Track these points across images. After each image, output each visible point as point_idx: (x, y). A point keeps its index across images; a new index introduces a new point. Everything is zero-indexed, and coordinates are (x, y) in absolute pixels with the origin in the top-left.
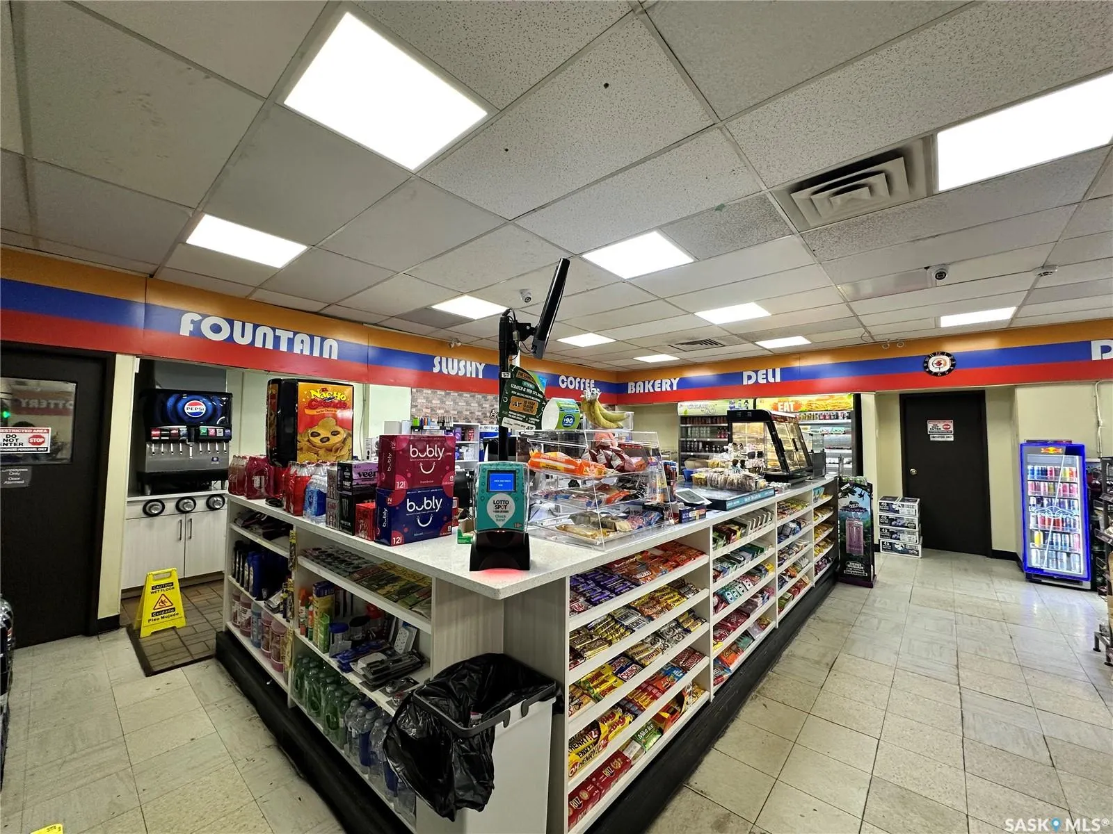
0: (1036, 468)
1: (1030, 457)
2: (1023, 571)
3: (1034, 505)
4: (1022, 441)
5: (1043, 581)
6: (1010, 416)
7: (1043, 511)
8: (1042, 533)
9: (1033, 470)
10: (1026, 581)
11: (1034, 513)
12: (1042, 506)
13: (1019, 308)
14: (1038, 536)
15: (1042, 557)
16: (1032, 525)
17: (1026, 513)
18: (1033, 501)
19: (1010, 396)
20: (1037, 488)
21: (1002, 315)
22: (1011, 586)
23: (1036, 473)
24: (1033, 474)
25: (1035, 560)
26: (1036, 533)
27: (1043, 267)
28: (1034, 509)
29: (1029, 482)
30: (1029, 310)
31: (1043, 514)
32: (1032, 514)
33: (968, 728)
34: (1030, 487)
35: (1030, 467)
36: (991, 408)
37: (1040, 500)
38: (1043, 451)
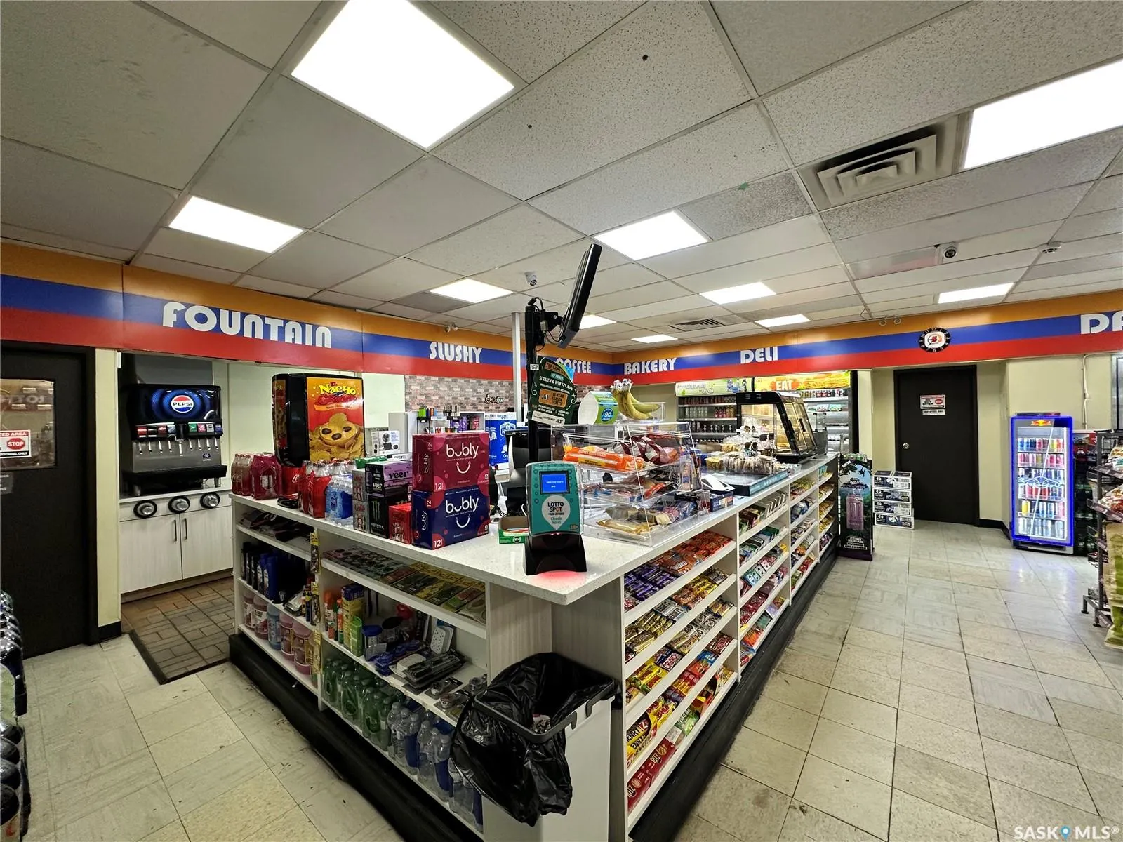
0: (1025, 440)
1: (1021, 430)
2: (1009, 539)
3: (1022, 476)
4: (1013, 413)
5: (1029, 547)
6: (1001, 389)
7: (1031, 482)
8: (1029, 503)
9: (1022, 443)
10: (1014, 549)
11: (1023, 485)
12: (1030, 477)
13: (1017, 283)
14: (1025, 505)
15: (1029, 525)
16: (1020, 495)
17: (1015, 485)
18: (1021, 472)
19: (1001, 370)
20: (1026, 460)
21: (999, 291)
22: (1000, 553)
23: (1025, 445)
24: (1022, 446)
25: (1021, 529)
26: (1024, 503)
27: (1048, 244)
28: (1022, 480)
29: (1019, 454)
30: (1025, 285)
31: (1031, 485)
32: (1020, 485)
33: (977, 693)
34: (1019, 460)
35: (1020, 440)
36: (982, 381)
37: (1028, 471)
38: (1033, 423)
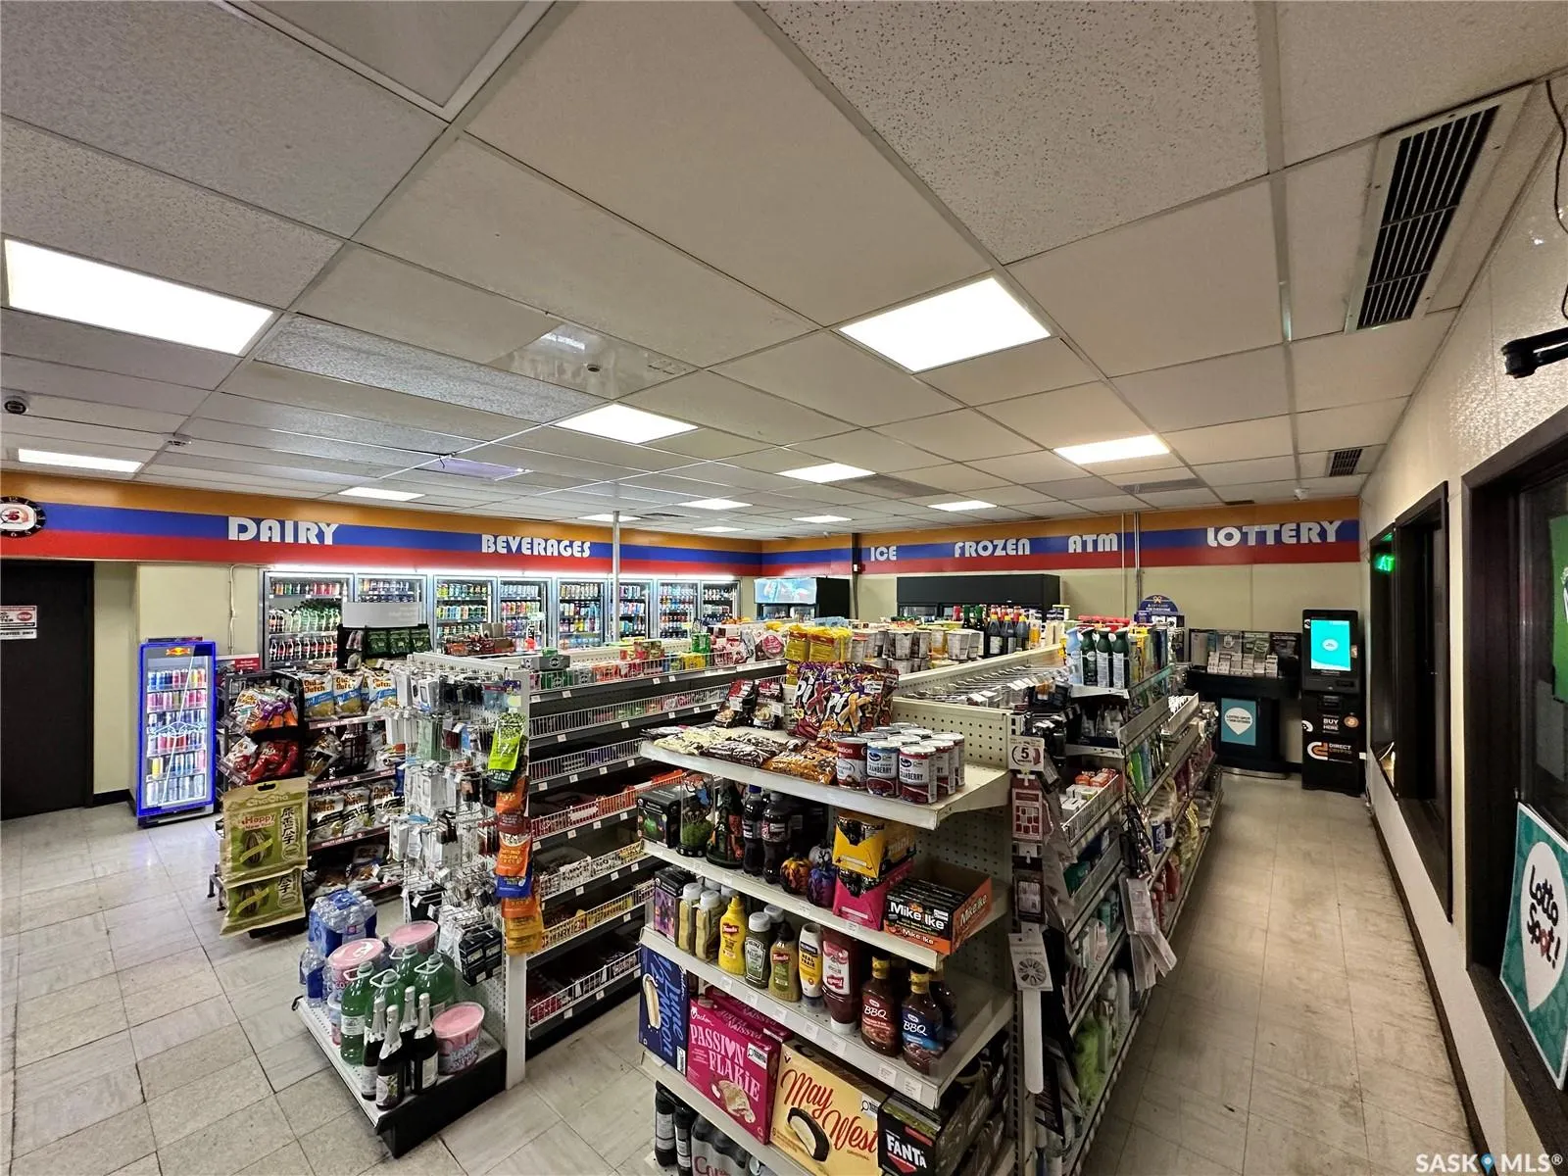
0: (159, 675)
1: (151, 662)
2: (134, 814)
3: (153, 725)
4: (144, 638)
5: (160, 822)
6: (129, 600)
7: (166, 731)
8: (162, 759)
9: (154, 679)
10: (139, 829)
11: (152, 734)
12: (164, 724)
13: (147, 464)
14: (157, 765)
15: (161, 790)
16: (149, 753)
17: (144, 736)
18: (153, 719)
19: (130, 574)
20: (158, 701)
21: (127, 467)
22: (117, 846)
23: (158, 681)
24: (154, 683)
25: (152, 797)
26: (155, 761)
28: (152, 729)
29: (150, 696)
30: (154, 468)
31: (164, 735)
32: (150, 738)
34: (149, 702)
35: (150, 675)
36: (102, 588)
37: (161, 717)
38: (168, 652)
